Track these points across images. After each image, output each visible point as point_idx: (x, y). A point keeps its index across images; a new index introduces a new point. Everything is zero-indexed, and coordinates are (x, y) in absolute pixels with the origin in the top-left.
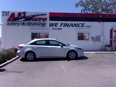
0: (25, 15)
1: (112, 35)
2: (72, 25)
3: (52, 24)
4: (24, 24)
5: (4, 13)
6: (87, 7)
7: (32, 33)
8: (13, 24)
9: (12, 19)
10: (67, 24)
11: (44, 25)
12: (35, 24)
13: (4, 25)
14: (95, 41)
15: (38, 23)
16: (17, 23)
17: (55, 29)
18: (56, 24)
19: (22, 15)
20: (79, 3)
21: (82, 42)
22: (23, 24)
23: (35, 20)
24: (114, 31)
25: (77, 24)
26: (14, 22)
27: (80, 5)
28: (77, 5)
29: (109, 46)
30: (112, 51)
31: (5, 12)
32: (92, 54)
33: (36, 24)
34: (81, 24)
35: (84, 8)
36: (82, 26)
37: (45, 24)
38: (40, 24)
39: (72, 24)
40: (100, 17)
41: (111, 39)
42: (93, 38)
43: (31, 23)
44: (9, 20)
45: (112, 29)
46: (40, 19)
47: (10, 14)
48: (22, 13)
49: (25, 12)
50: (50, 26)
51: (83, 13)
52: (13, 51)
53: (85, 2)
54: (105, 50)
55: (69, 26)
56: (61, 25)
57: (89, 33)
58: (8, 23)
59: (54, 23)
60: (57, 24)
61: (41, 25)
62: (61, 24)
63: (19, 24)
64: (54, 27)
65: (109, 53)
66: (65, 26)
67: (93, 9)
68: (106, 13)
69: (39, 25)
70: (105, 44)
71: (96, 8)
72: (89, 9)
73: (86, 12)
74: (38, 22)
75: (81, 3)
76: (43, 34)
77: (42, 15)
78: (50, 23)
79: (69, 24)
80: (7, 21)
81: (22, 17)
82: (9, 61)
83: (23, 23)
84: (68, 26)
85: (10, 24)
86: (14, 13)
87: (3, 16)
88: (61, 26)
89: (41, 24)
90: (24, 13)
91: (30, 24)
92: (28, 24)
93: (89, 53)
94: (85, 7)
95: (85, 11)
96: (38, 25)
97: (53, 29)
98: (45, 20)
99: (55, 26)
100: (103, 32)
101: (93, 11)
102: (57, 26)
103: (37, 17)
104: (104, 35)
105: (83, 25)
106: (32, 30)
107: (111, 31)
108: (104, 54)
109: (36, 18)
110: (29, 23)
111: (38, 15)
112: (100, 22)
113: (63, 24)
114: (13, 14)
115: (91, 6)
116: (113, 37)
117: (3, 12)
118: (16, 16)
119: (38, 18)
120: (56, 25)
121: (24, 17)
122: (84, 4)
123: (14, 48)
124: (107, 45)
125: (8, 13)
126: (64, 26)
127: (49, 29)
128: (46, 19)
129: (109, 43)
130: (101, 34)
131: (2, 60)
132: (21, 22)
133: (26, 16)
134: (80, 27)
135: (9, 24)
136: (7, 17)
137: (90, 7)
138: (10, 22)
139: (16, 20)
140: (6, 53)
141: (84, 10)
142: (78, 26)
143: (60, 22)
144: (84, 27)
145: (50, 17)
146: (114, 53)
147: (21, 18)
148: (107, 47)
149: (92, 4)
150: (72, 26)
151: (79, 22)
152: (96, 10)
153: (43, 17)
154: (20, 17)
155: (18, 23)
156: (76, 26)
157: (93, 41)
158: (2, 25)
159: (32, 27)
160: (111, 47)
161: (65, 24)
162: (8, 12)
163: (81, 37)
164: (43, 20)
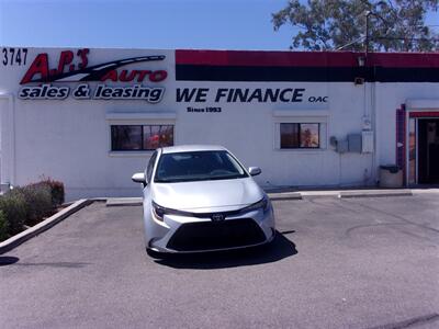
0: (85, 60)
1: (405, 130)
2: (257, 95)
3: (186, 91)
4: (84, 94)
5: (10, 54)
6: (316, 24)
7: (112, 126)
8: (43, 95)
9: (37, 76)
10: (239, 91)
11: (156, 96)
12: (124, 93)
13: (11, 99)
14: (341, 153)
15: (133, 89)
16: (56, 91)
17: (196, 110)
18: (201, 90)
19: (77, 60)
20: (287, 11)
21: (295, 157)
22: (80, 93)
23: (125, 77)
24: (412, 115)
25: (278, 90)
26: (46, 88)
27: (288, 20)
28: (278, 20)
29: (393, 170)
30: (404, 186)
31: (12, 50)
32: (330, 200)
33: (127, 91)
34: (291, 90)
35: (304, 31)
36: (294, 100)
37: (160, 91)
38: (141, 91)
39: (259, 91)
40: (361, 63)
41: (400, 145)
42: (334, 141)
43: (110, 91)
45: (404, 107)
46: (141, 75)
47: (31, 59)
48: (75, 52)
49: (87, 51)
50: (179, 99)
51: (301, 49)
52: (47, 193)
53: (309, 9)
54: (378, 182)
55: (249, 101)
56: (220, 94)
57: (319, 124)
58: (24, 91)
59: (194, 90)
60: (203, 92)
61: (146, 95)
62: (220, 91)
63: (66, 93)
64: (193, 103)
65: (391, 195)
66: (235, 100)
67: (338, 31)
68: (386, 48)
69: (140, 95)
70: (378, 164)
71: (351, 30)
72: (325, 34)
73: (311, 45)
74: (134, 85)
75: (293, 10)
76: (156, 130)
77: (149, 59)
78: (178, 90)
79: (247, 91)
80: (21, 83)
81: (76, 68)
82: (31, 230)
83: (81, 88)
84: (243, 99)
85: (32, 95)
86: (45, 56)
87: (5, 64)
88: (217, 100)
89: (147, 91)
90: (84, 53)
91: (103, 95)
92: (98, 95)
93: (319, 197)
94: (309, 25)
95: (309, 40)
96: (134, 95)
97: (189, 109)
98: (158, 76)
99: (198, 100)
100: (370, 120)
101: (337, 42)
102: (204, 101)
103: (130, 68)
104: (374, 129)
105: (297, 93)
106: (111, 116)
107: (401, 114)
108: (372, 199)
109: (126, 71)
110: (100, 88)
111: (135, 60)
112: (358, 82)
113: (226, 90)
114: (42, 59)
115: (332, 20)
116: (407, 135)
117: (5, 50)
118: (54, 63)
119: (135, 72)
120: (200, 94)
121: (83, 68)
122: (304, 15)
123: (48, 183)
124: (385, 164)
125: (23, 54)
126: (229, 100)
127: (174, 112)
128: (163, 75)
129: (392, 160)
130: (366, 127)
131: (6, 224)
132: (72, 85)
133: (89, 65)
134: (288, 101)
135: (26, 94)
136: (22, 70)
137: (326, 26)
138: (31, 88)
139: (53, 81)
140: (19, 200)
141: (304, 37)
142: (282, 99)
144: (300, 100)
145: (177, 65)
146: (410, 194)
147: (73, 72)
148: (386, 173)
149: (336, 16)
150: (260, 100)
151: (282, 85)
152: (351, 36)
153: (154, 66)
154: (67, 69)
155: (61, 91)
156: (274, 100)
157: (336, 151)
158: (3, 99)
159: (111, 104)
160: (401, 172)
161: (232, 90)
162: (25, 50)
163: (293, 138)
164: (153, 79)
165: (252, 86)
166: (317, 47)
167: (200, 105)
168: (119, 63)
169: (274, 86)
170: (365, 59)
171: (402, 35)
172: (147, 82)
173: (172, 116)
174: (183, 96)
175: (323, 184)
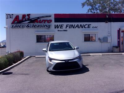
0: (29, 17)
1: (120, 36)
2: (77, 26)
3: (57, 25)
4: (29, 26)
5: (8, 16)
6: (94, 6)
7: (37, 36)
8: (18, 27)
9: (16, 22)
10: (72, 25)
11: (49, 27)
12: (40, 26)
13: (9, 28)
14: (102, 43)
15: (43, 25)
16: (21, 26)
17: (61, 31)
18: (61, 25)
19: (27, 17)
20: (86, 2)
21: (88, 44)
22: (28, 26)
23: (40, 22)
24: (122, 32)
25: (83, 25)
26: (18, 25)
27: (86, 5)
28: (83, 5)
29: (117, 47)
30: (120, 52)
31: (9, 15)
32: (99, 56)
33: (41, 26)
34: (87, 25)
35: (91, 8)
36: (88, 27)
37: (50, 25)
38: (45, 26)
39: (78, 25)
40: (107, 17)
41: (119, 40)
42: (99, 39)
43: (36, 26)
44: (13, 23)
45: (120, 29)
46: (45, 21)
47: (14, 17)
48: (26, 15)
49: (30, 14)
50: (55, 28)
51: (90, 13)
52: (19, 54)
53: (92, 1)
54: (112, 51)
55: (75, 28)
56: (67, 26)
57: (95, 34)
58: (12, 26)
59: (60, 25)
60: (62, 26)
61: (46, 27)
62: (67, 25)
63: (24, 26)
64: (59, 29)
66: (71, 28)
67: (101, 8)
68: (115, 12)
69: (44, 27)
70: (112, 46)
71: (104, 7)
72: (97, 9)
73: (93, 12)
74: (43, 24)
75: (87, 2)
76: (49, 36)
77: (47, 16)
78: (55, 25)
79: (75, 25)
80: (12, 24)
81: (27, 19)
82: (15, 64)
83: (28, 25)
84: (73, 28)
85: (14, 27)
86: (18, 16)
87: (7, 18)
88: (66, 28)
89: (46, 26)
90: (29, 15)
91: (34, 27)
92: (33, 27)
93: (95, 55)
94: (92, 6)
95: (92, 10)
96: (43, 27)
97: (58, 31)
98: (49, 21)
99: (61, 28)
100: (110, 33)
101: (100, 11)
102: (62, 28)
103: (42, 19)
104: (111, 35)
106: (37, 33)
107: (119, 31)
108: (111, 56)
110: (33, 25)
111: (43, 17)
112: (107, 22)
113: (69, 25)
114: (17, 17)
115: (99, 5)
116: (121, 37)
117: (7, 14)
118: (20, 18)
119: (43, 20)
120: (61, 26)
122: (91, 3)
123: (19, 51)
124: (114, 46)
125: (12, 16)
126: (69, 28)
127: (54, 31)
128: (51, 21)
129: (116, 44)
130: (109, 35)
131: (8, 63)
132: (26, 24)
133: (30, 18)
134: (86, 28)
135: (13, 27)
136: (12, 20)
137: (97, 6)
138: (14, 25)
139: (20, 23)
140: (11, 56)
141: (91, 10)
142: (85, 27)
143: (65, 24)
144: (90, 28)
145: (55, 18)
146: (122, 54)
147: (26, 21)
148: (115, 48)
149: (100, 3)
150: (78, 28)
151: (85, 23)
152: (104, 9)
153: (48, 19)
154: (24, 20)
155: (23, 26)
156: (82, 27)
157: (100, 42)
158: (7, 28)
159: (36, 29)
160: (119, 48)
162: (13, 15)
163: (88, 38)
164: (48, 22)
165: (76, 24)
166: (94, 12)
167: (61, 29)
168: (38, 18)
169: (82, 24)
170: (108, 16)
171: (119, 9)
172: (46, 23)
173: (54, 32)
174: (56, 27)
175: (96, 51)
